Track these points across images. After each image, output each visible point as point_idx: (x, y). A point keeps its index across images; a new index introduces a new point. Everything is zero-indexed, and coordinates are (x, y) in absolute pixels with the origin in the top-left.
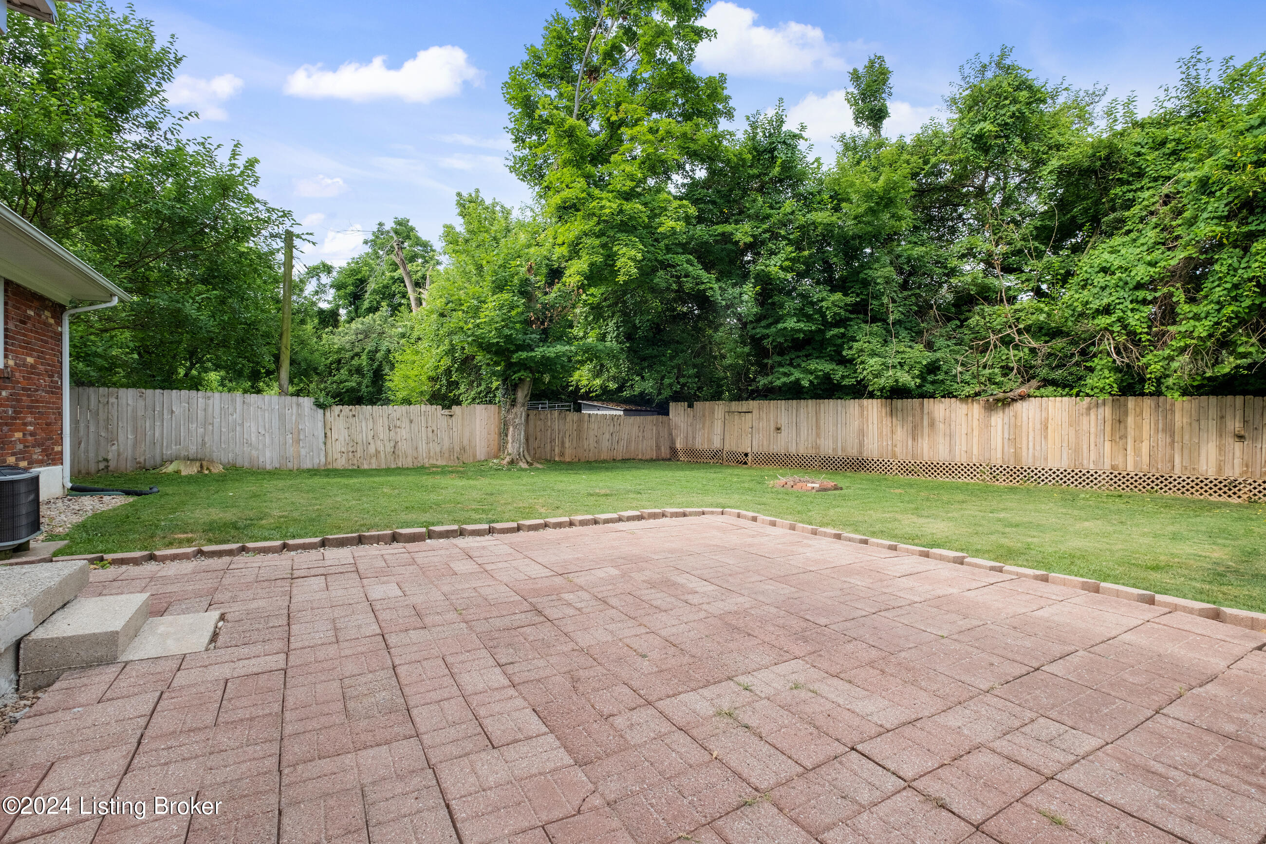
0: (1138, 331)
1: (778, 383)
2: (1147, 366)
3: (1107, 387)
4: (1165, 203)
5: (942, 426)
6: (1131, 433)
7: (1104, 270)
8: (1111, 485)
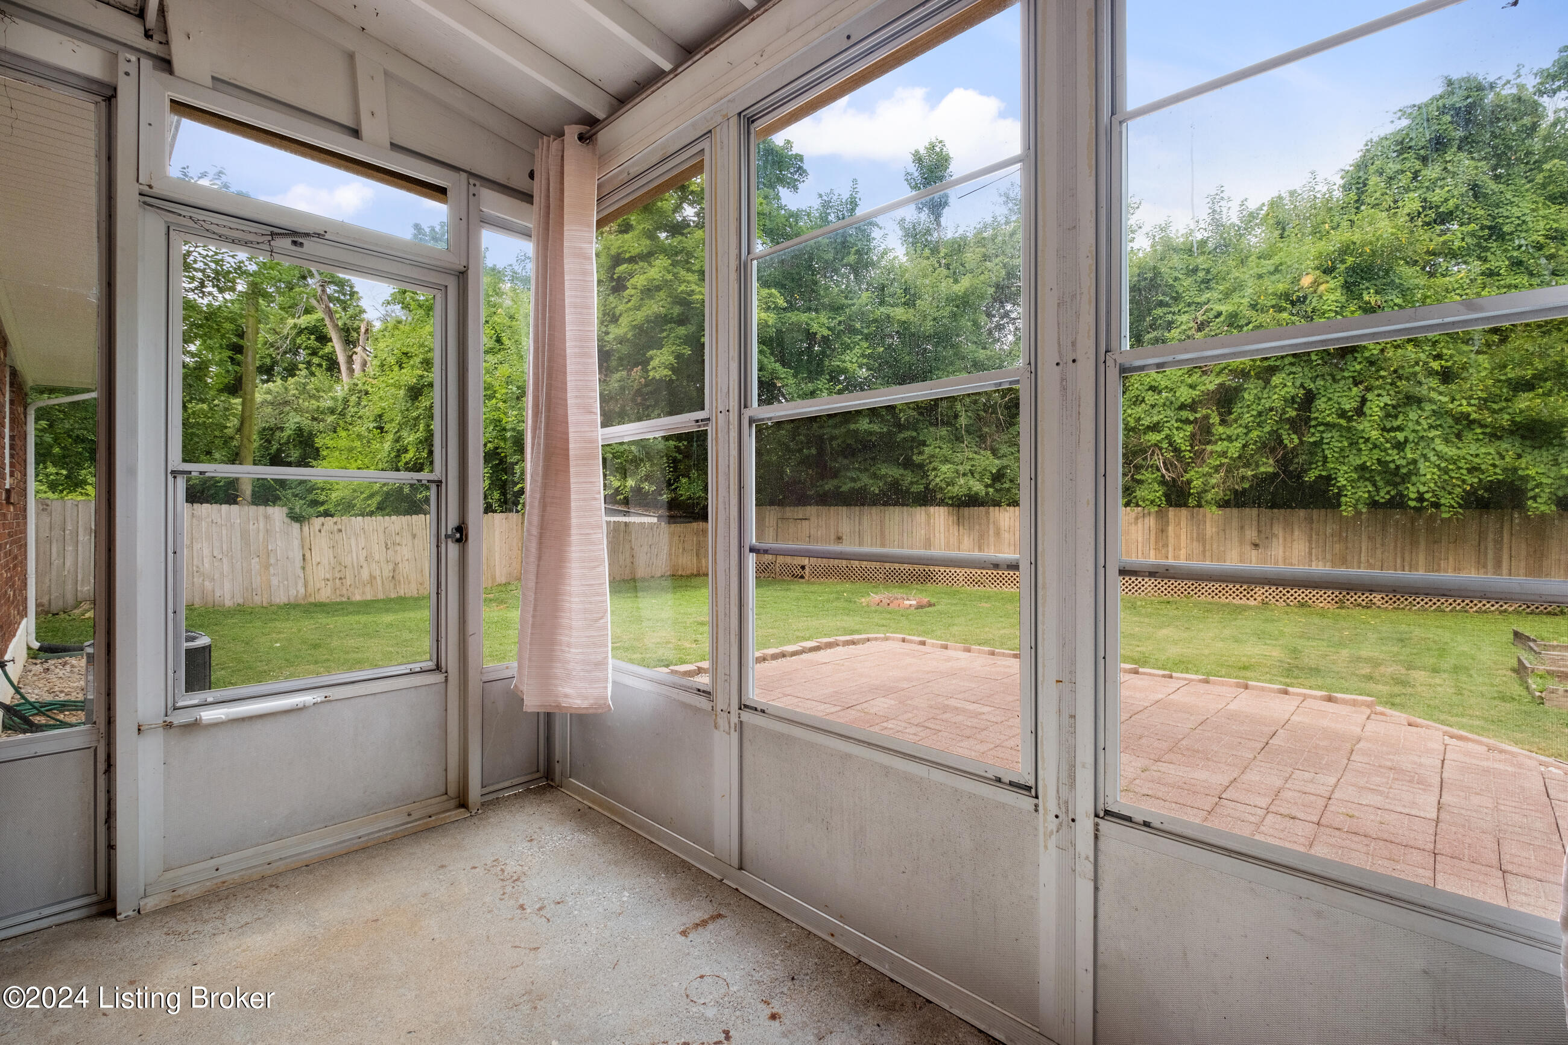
0: (1183, 448)
1: (845, 488)
2: (1189, 482)
3: (1157, 500)
4: (1199, 330)
5: (1007, 535)
6: (1171, 541)
7: (1153, 389)
8: (1155, 592)
